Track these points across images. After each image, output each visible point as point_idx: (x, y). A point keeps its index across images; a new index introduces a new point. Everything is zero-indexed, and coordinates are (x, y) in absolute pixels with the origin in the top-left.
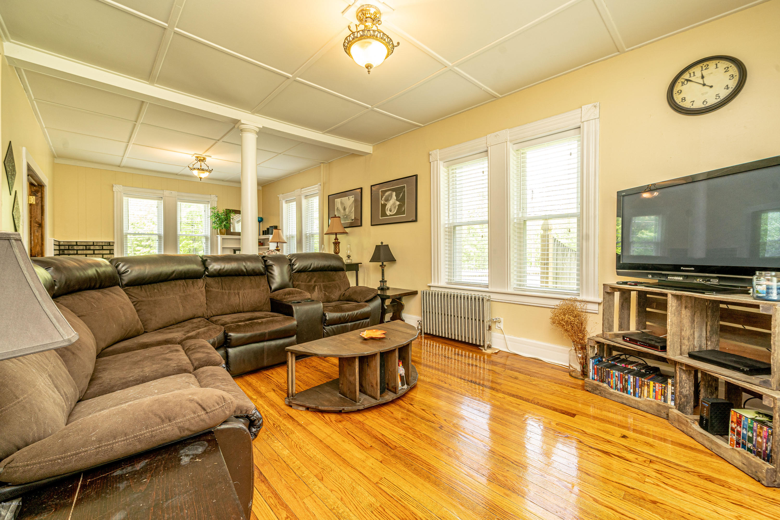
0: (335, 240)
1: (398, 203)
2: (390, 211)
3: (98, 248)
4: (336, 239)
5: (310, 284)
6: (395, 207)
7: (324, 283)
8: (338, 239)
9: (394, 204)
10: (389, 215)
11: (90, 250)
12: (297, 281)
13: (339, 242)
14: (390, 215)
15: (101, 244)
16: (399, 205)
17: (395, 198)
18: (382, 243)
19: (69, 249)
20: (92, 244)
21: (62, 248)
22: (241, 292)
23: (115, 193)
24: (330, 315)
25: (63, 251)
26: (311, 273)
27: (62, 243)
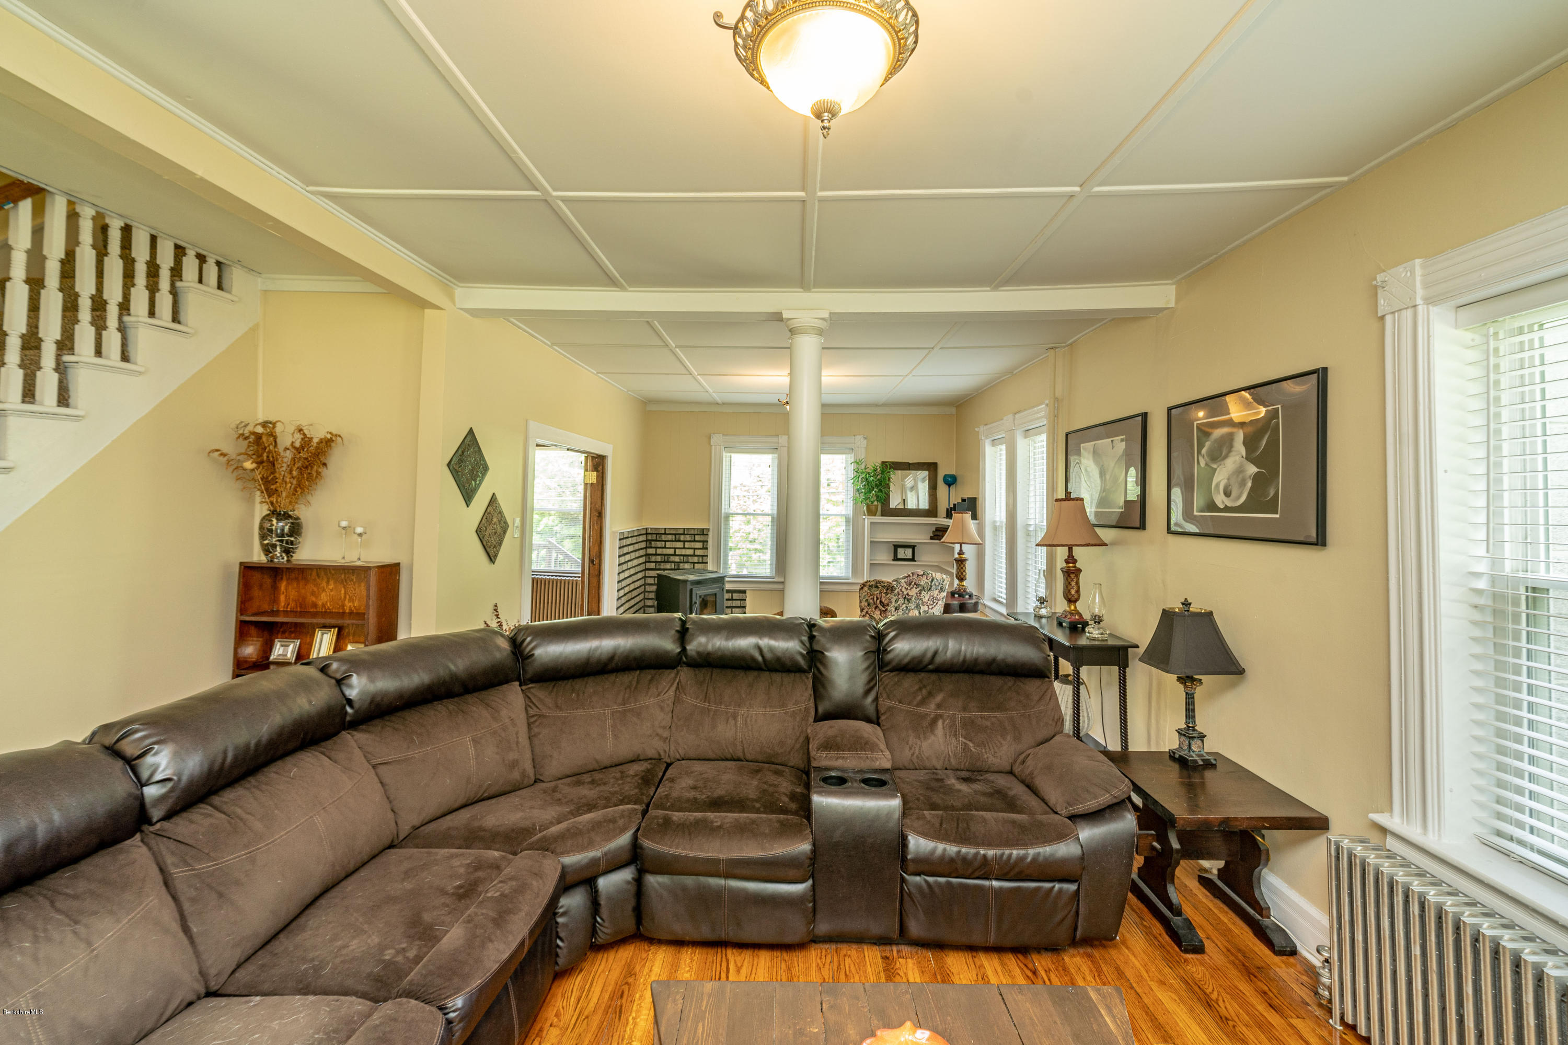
0: (1067, 561)
1: (1252, 469)
2: (1227, 494)
3: (689, 539)
4: (1071, 559)
5: (922, 710)
6: (1243, 484)
7: (967, 714)
8: (1075, 561)
9: (1240, 471)
10: (1222, 506)
11: (680, 541)
12: (888, 697)
13: (1080, 570)
14: (1227, 509)
15: (692, 532)
16: (1256, 478)
17: (1243, 451)
18: (1186, 604)
19: (656, 540)
20: (682, 532)
21: (650, 537)
22: (742, 712)
23: (713, 447)
24: (918, 844)
25: (650, 543)
26: (934, 677)
27: (649, 531)
